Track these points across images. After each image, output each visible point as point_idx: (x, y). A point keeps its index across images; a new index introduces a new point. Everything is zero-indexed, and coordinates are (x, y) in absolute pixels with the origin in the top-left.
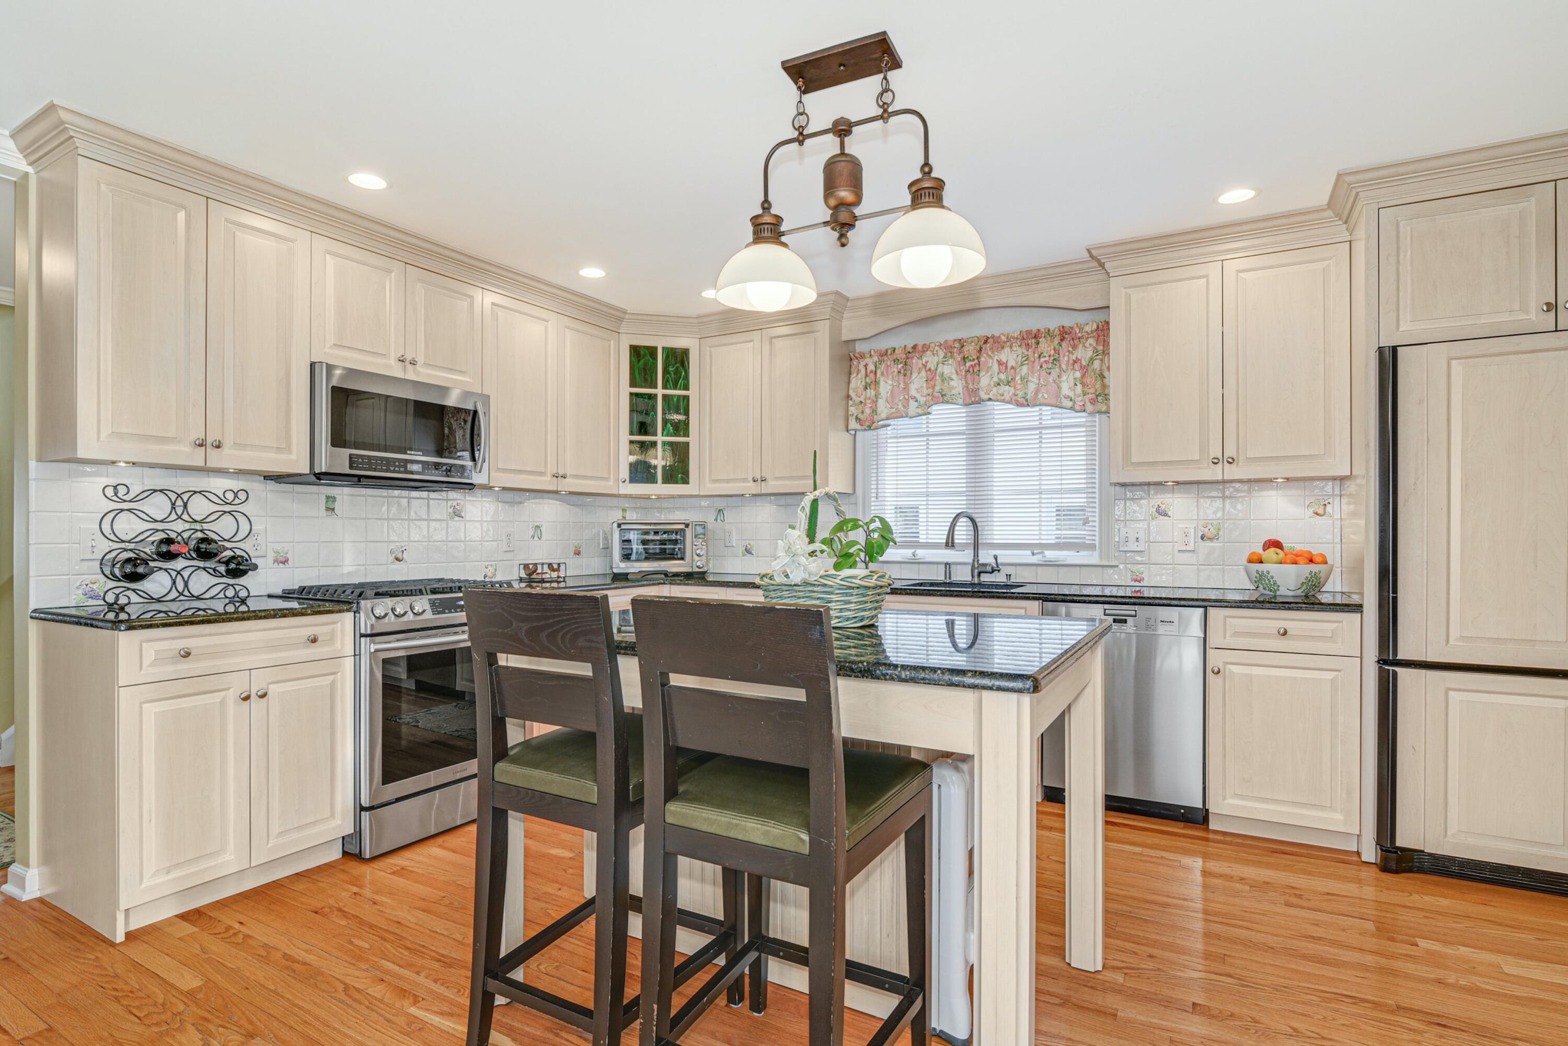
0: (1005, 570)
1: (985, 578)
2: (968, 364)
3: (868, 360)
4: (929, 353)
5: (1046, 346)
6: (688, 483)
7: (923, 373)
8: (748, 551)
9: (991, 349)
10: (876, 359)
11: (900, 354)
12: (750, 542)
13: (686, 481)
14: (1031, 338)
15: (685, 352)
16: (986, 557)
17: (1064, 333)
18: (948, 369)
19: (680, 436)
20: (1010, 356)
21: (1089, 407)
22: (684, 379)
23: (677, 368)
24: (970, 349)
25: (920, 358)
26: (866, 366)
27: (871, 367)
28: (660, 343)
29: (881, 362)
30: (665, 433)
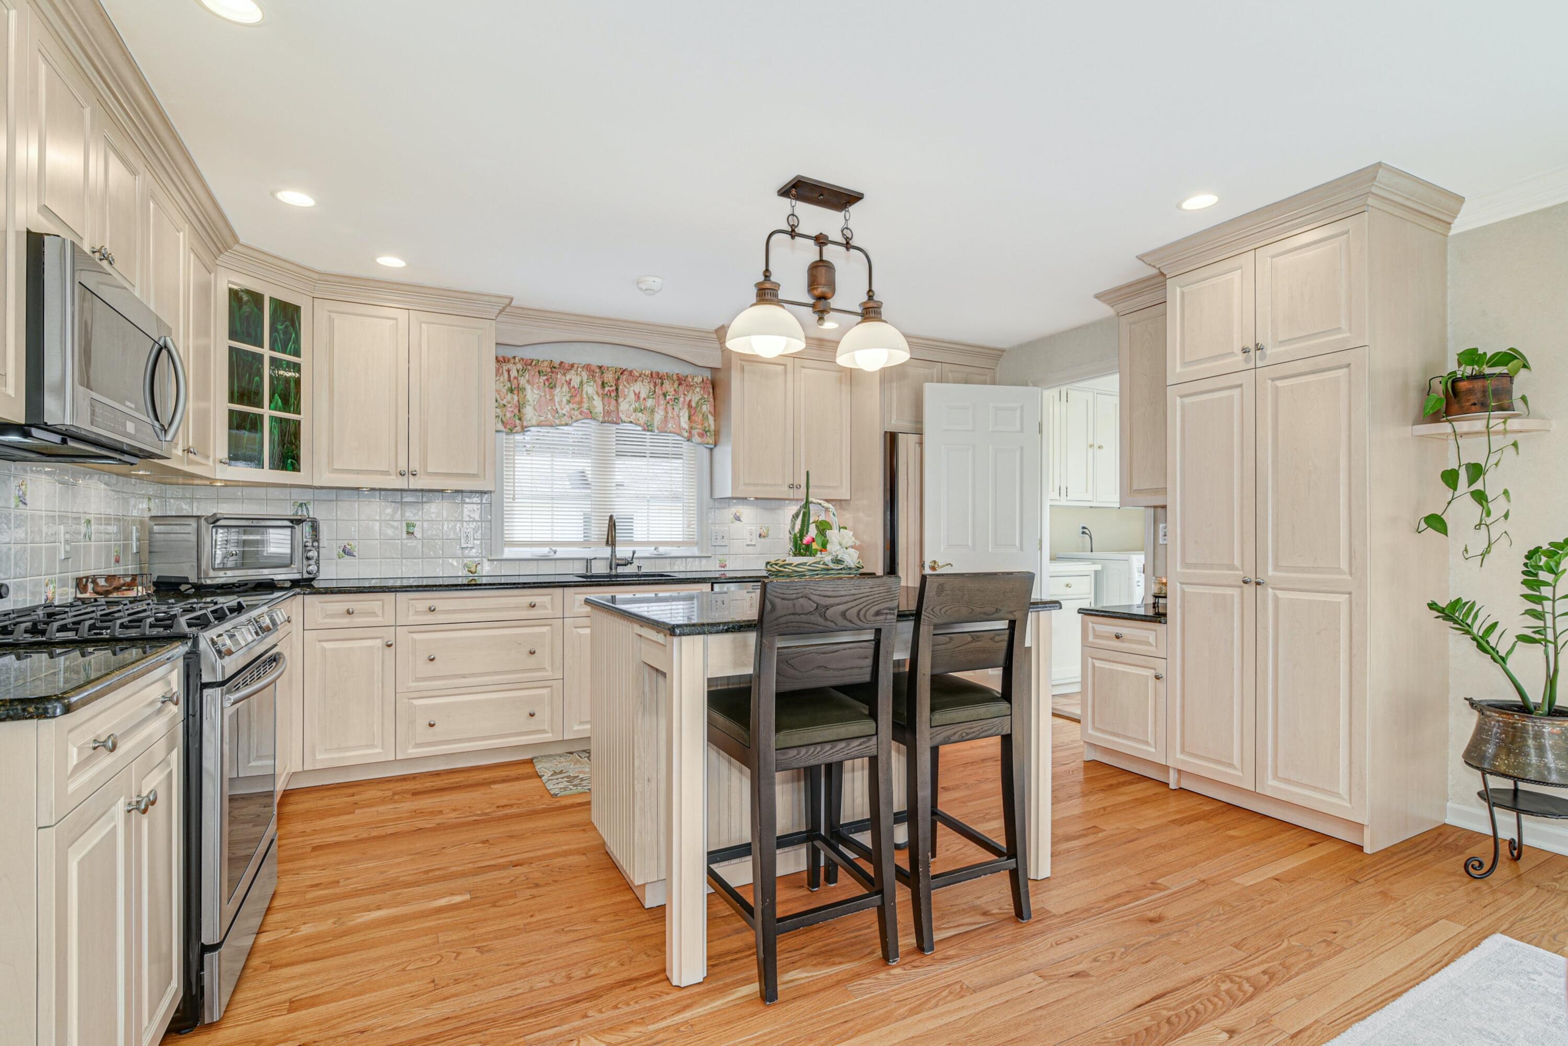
0: (636, 563)
1: (621, 570)
2: (607, 389)
3: (510, 366)
4: (573, 372)
5: (668, 387)
6: (299, 471)
7: (565, 388)
8: (347, 552)
9: (627, 381)
10: (519, 366)
11: (545, 367)
12: (351, 542)
13: (296, 468)
14: (657, 378)
15: (297, 309)
16: (623, 552)
17: (681, 380)
18: (590, 389)
19: (290, 412)
20: (642, 388)
21: (697, 439)
22: (294, 342)
23: (286, 327)
24: (609, 377)
25: (564, 374)
26: (509, 371)
27: (514, 373)
28: (269, 292)
29: (524, 370)
30: (272, 406)
